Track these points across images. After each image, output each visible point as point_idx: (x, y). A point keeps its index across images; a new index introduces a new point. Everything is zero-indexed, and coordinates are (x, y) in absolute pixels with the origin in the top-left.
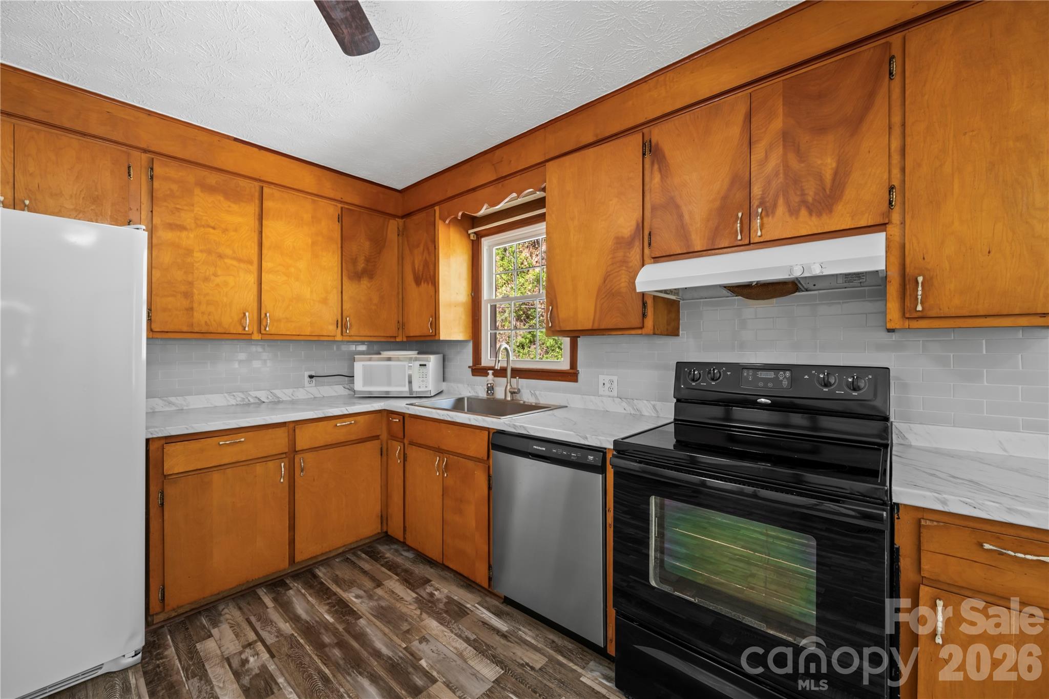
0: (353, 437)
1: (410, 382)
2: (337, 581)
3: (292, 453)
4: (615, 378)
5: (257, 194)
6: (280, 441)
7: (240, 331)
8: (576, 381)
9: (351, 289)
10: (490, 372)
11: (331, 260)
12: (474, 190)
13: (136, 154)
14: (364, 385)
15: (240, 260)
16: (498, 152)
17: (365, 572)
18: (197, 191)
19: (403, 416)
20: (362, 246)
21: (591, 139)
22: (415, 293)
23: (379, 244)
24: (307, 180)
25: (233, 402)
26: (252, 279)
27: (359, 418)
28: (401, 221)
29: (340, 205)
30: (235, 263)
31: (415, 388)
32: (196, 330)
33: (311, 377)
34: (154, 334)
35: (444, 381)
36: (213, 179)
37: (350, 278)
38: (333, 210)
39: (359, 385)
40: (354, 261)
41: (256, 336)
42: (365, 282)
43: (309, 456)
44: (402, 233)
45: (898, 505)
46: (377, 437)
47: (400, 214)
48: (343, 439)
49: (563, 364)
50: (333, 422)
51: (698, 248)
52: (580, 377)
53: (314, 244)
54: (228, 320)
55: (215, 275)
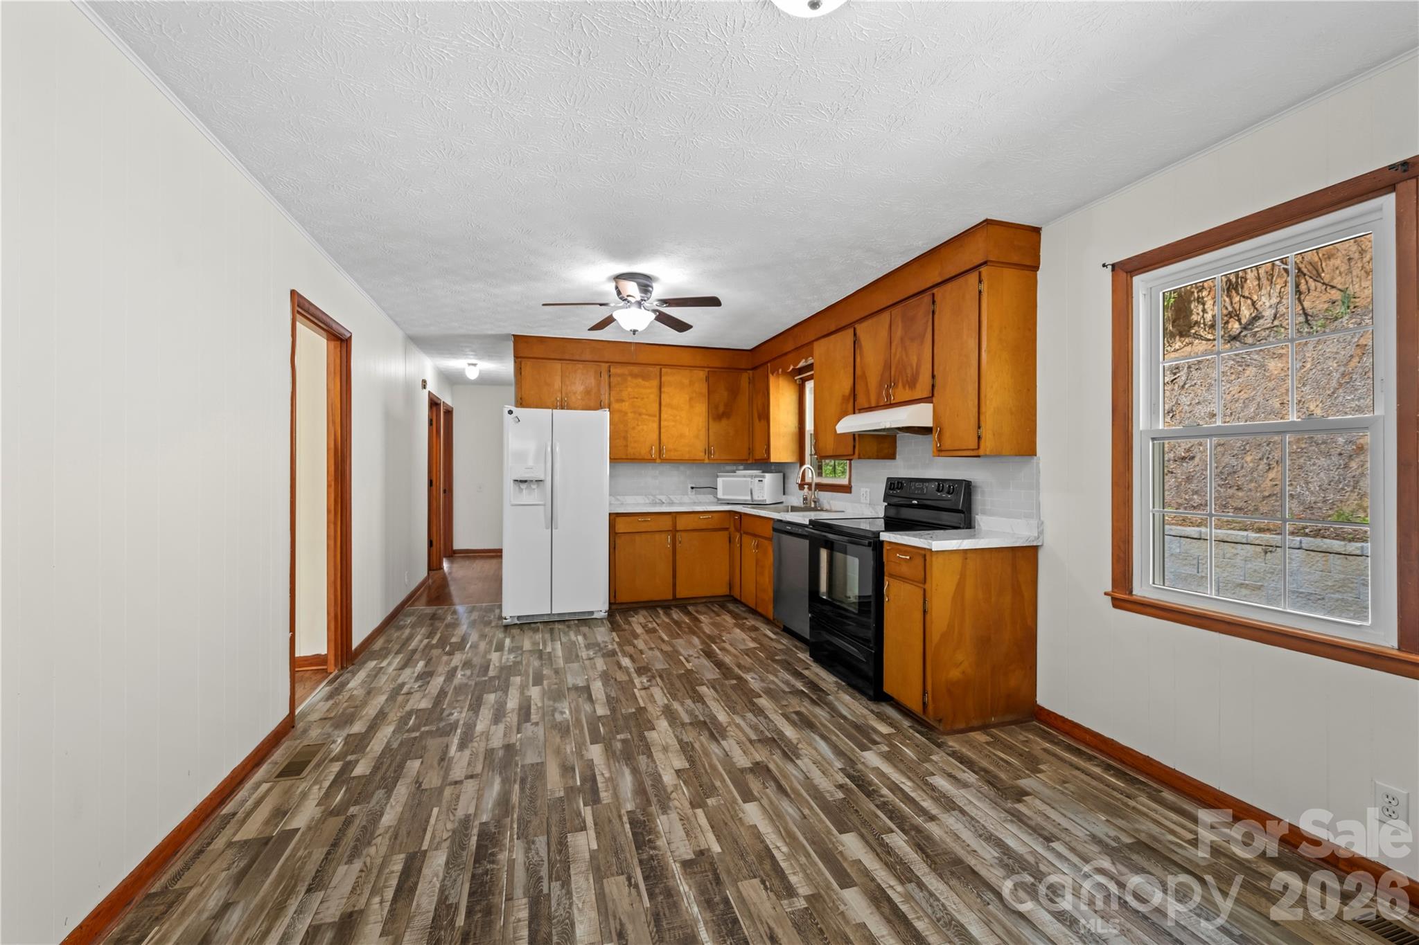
0: (710, 527)
1: (752, 494)
2: (697, 612)
3: (674, 531)
4: (868, 490)
5: (658, 374)
6: (667, 524)
7: (650, 457)
8: (850, 492)
9: (715, 427)
10: (806, 486)
11: (701, 408)
12: (786, 354)
13: (603, 364)
14: (724, 494)
15: (649, 415)
16: (796, 329)
17: (713, 611)
18: (629, 378)
19: (740, 514)
20: (722, 394)
21: (833, 328)
22: (758, 425)
23: (734, 392)
24: (686, 358)
25: (647, 501)
26: (656, 425)
27: (715, 515)
28: (751, 372)
29: (707, 370)
30: (647, 417)
31: (756, 497)
32: (629, 457)
33: (692, 488)
34: (613, 460)
35: (784, 494)
36: (636, 369)
37: (714, 419)
38: (702, 374)
39: (720, 495)
40: (717, 407)
41: (658, 461)
42: (724, 422)
43: (684, 534)
44: (751, 381)
45: (883, 541)
46: (726, 529)
47: (750, 367)
48: (704, 527)
49: (845, 481)
50: (697, 515)
51: (873, 405)
52: (853, 489)
53: (691, 399)
54: (644, 452)
55: (638, 425)
